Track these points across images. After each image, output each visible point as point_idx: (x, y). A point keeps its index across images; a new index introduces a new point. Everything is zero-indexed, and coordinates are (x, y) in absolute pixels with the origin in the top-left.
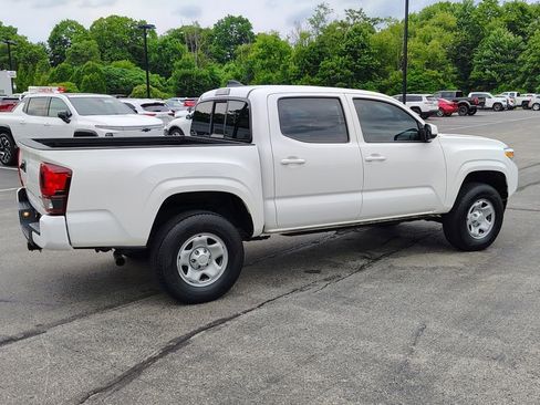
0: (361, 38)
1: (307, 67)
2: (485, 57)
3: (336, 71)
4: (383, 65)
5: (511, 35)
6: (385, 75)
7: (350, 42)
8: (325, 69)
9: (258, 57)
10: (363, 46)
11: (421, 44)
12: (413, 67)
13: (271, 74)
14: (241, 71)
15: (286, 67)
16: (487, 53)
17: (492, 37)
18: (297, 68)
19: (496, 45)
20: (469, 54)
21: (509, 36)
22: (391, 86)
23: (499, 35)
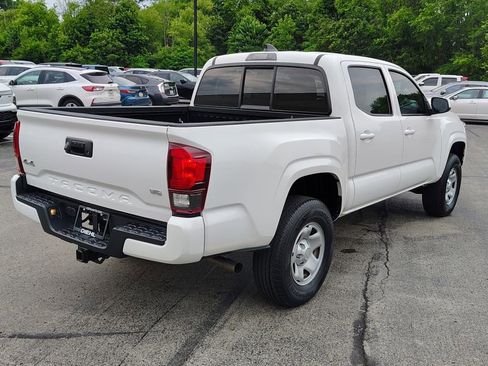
0: (129, 13)
1: (77, 37)
2: (238, 40)
3: (108, 43)
4: (151, 40)
5: (258, 22)
6: (154, 50)
7: (118, 16)
8: (96, 40)
9: (23, 23)
10: (132, 22)
11: (184, 23)
12: (178, 44)
13: (38, 42)
14: (5, 37)
15: (55, 36)
16: (238, 36)
17: (242, 23)
18: (67, 37)
19: (246, 30)
20: (224, 36)
21: (256, 24)
22: (160, 61)
23: (248, 22)
